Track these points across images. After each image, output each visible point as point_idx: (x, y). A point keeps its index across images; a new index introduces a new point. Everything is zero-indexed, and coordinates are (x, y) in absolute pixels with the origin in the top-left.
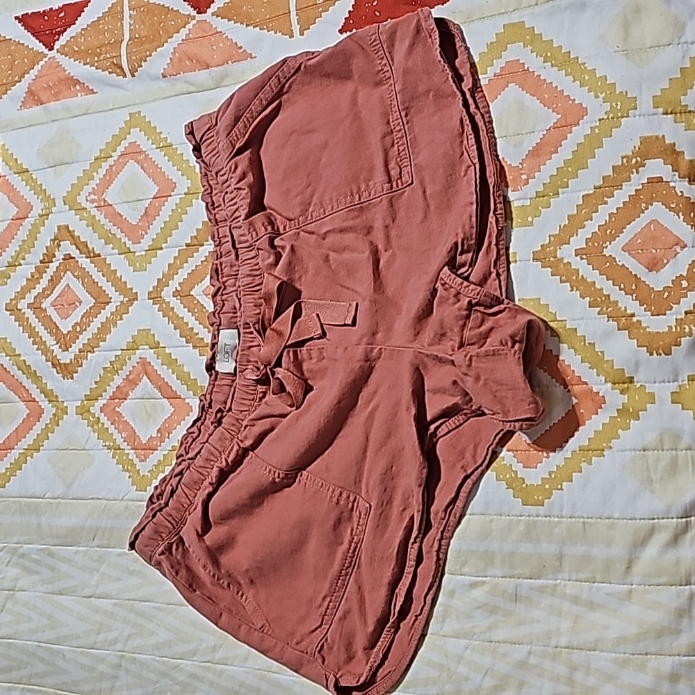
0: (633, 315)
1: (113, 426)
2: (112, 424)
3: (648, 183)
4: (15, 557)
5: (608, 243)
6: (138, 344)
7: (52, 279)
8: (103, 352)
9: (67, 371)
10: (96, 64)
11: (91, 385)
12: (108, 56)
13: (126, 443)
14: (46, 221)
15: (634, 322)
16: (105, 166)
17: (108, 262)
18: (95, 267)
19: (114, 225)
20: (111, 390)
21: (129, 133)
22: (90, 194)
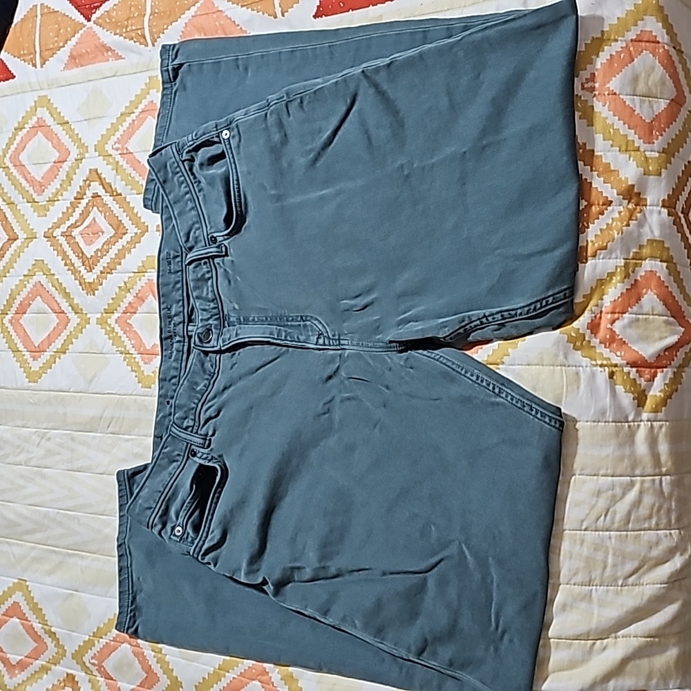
1: (125, 335)
2: (124, 333)
4: (43, 441)
6: (146, 266)
7: (83, 213)
8: (119, 274)
9: (91, 288)
10: (124, 35)
11: (109, 300)
12: (134, 28)
13: (134, 349)
14: (80, 165)
16: (129, 120)
17: (127, 200)
18: (117, 204)
19: (134, 170)
20: (124, 305)
21: (148, 94)
22: (115, 143)
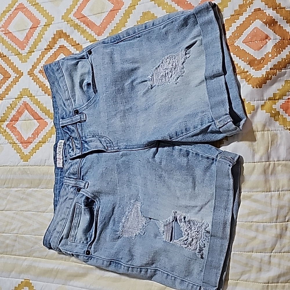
0: (247, 72)
1: (13, 133)
2: (12, 132)
3: (254, 11)
5: (236, 40)
6: (22, 95)
8: (7, 100)
11: (2, 115)
13: (18, 141)
15: (248, 75)
16: (8, 14)
17: (9, 59)
18: (3, 61)
19: (12, 42)
20: (11, 117)
22: (1, 28)
